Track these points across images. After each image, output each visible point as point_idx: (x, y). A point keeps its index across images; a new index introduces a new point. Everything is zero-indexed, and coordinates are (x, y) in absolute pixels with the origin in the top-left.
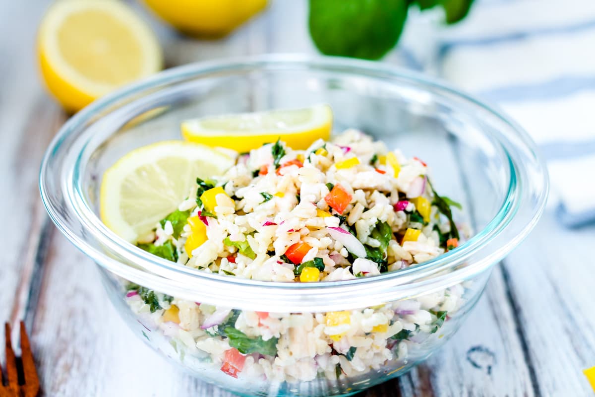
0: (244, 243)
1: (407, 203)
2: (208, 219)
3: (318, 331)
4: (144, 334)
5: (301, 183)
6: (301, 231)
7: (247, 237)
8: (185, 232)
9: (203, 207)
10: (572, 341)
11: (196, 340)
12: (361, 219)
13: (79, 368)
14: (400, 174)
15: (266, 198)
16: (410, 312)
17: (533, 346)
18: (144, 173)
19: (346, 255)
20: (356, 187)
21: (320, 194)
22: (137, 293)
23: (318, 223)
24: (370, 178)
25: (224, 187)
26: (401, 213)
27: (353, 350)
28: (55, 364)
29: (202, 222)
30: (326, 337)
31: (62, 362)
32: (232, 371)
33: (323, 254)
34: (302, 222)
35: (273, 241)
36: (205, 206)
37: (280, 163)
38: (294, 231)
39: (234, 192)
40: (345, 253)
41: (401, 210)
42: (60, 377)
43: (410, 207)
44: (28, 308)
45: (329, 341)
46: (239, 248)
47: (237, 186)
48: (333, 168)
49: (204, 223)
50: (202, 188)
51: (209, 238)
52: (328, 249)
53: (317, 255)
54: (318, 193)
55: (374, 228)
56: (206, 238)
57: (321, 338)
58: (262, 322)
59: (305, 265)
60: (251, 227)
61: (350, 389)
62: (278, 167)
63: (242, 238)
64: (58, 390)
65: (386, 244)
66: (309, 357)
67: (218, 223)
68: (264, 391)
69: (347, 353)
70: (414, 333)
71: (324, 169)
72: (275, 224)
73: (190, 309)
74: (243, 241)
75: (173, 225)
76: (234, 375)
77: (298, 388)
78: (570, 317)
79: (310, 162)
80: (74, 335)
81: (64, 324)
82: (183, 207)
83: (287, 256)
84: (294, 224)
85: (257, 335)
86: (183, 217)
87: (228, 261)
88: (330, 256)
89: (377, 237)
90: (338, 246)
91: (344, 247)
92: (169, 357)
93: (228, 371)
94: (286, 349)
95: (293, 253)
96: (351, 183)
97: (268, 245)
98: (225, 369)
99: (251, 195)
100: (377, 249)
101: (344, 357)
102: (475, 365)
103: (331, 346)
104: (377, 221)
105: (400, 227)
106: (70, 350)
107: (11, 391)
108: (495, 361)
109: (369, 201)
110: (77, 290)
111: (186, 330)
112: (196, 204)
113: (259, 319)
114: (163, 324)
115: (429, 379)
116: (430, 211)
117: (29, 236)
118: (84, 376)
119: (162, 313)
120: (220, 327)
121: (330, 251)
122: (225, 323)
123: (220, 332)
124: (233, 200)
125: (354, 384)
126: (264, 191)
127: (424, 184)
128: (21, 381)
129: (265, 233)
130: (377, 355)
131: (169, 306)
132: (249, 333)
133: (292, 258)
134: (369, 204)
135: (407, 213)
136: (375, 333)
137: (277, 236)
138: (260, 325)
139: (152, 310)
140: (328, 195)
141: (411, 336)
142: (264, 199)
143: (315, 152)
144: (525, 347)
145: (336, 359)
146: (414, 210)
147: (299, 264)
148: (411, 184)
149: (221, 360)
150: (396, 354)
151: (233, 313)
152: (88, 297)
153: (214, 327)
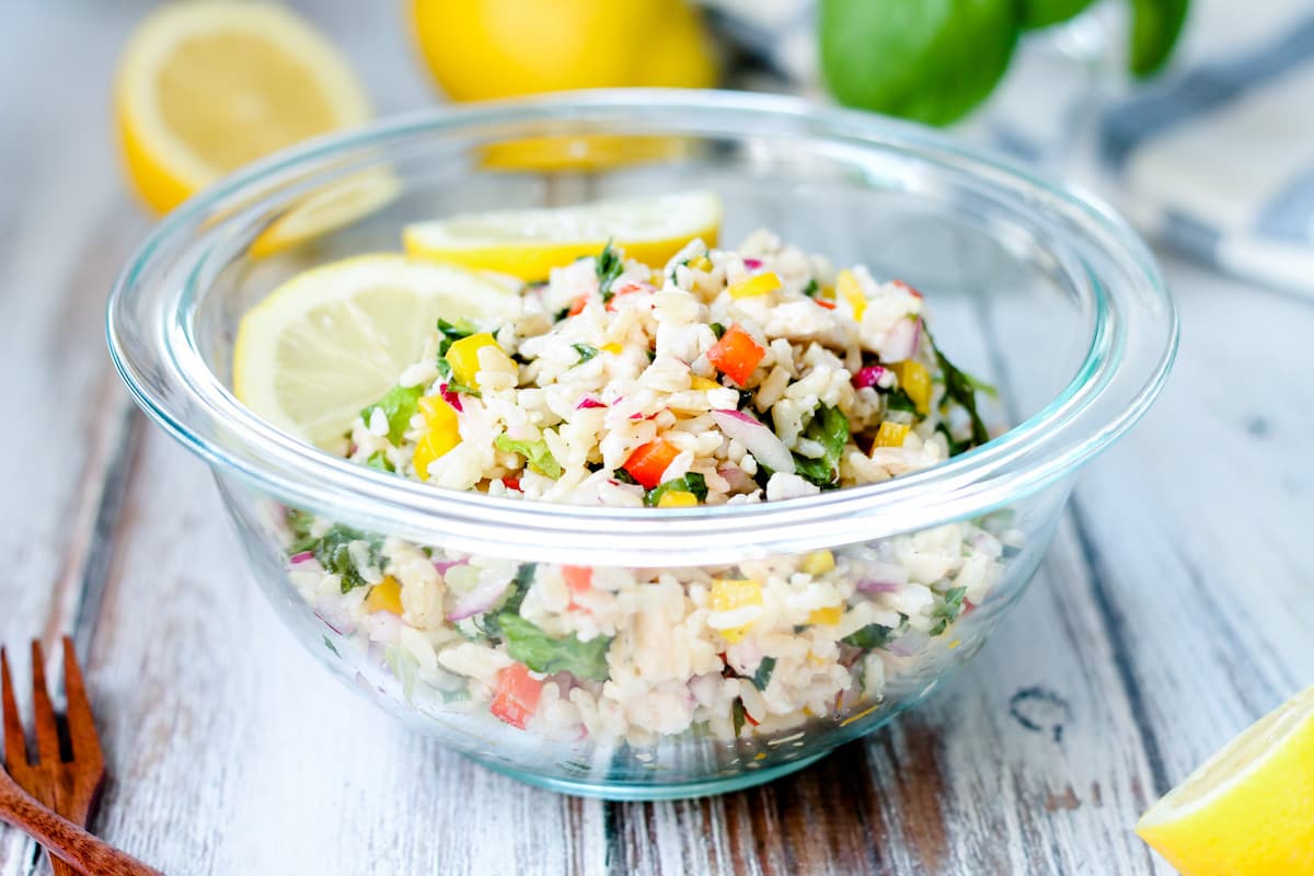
0: (537, 444)
1: (881, 371)
2: (462, 399)
3: (694, 624)
4: (329, 644)
5: (658, 322)
6: (658, 418)
7: (545, 432)
8: (412, 429)
9: (450, 375)
10: (1231, 677)
11: (438, 649)
12: (783, 398)
13: (188, 732)
14: (866, 315)
15: (585, 355)
16: (888, 587)
17: (1150, 687)
18: (327, 321)
19: (753, 470)
20: (774, 335)
21: (698, 346)
22: (312, 556)
23: (693, 401)
24: (802, 316)
25: (495, 335)
26: (869, 391)
27: (768, 664)
28: (138, 725)
29: (449, 406)
30: (710, 635)
31: (151, 722)
32: (513, 713)
33: (704, 466)
34: (661, 399)
35: (599, 441)
36: (455, 372)
37: (612, 290)
38: (644, 418)
39: (516, 347)
40: (750, 466)
41: (867, 385)
42: (147, 751)
43: (886, 379)
44: (80, 620)
45: (717, 645)
46: (528, 456)
47: (523, 336)
48: (724, 296)
49: (452, 407)
50: (449, 341)
51: (463, 436)
52: (714, 457)
53: (691, 467)
54: (692, 343)
55: (813, 419)
56: (458, 440)
57: (701, 637)
58: (579, 599)
59: (666, 487)
60: (553, 414)
61: (762, 756)
62: (608, 298)
63: (534, 435)
64: (144, 775)
65: (837, 451)
66: (676, 679)
67: (485, 407)
68: (582, 761)
69: (757, 672)
70: (897, 633)
71: (707, 299)
72: (603, 406)
73: (426, 583)
74: (536, 441)
75: (388, 416)
76: (519, 723)
77: (653, 751)
78: (1229, 633)
79: (676, 283)
80: (178, 670)
81: (156, 649)
82: (410, 378)
83: (629, 470)
84: (643, 401)
85: (567, 630)
86: (409, 400)
87: (503, 486)
88: (719, 472)
89: (819, 437)
90: (735, 450)
91: (749, 452)
92: (382, 690)
93: (504, 713)
94: (628, 663)
95: (640, 464)
96: (763, 327)
97: (589, 448)
98: (498, 710)
99: (550, 351)
100: (818, 461)
101: (748, 683)
102: (1027, 724)
103: (723, 656)
104: (817, 402)
105: (866, 422)
106: (170, 699)
107: (45, 774)
108: (1070, 717)
109: (801, 366)
110: (182, 585)
111: (418, 629)
112: (436, 372)
113: (571, 594)
114: (367, 617)
115: (930, 753)
116: (929, 392)
117: (80, 483)
118: (200, 750)
119: (365, 593)
120: (487, 618)
121: (720, 461)
122: (499, 609)
123: (488, 628)
124: (514, 362)
125: (770, 743)
126: (580, 341)
127: (917, 334)
128: (66, 754)
129: (580, 423)
130: (819, 680)
131: (380, 577)
132: (550, 628)
133: (640, 474)
134: (800, 372)
135: (880, 390)
136: (814, 626)
137: (607, 427)
138: (572, 607)
139: (345, 588)
140: (714, 347)
141: (891, 639)
142: (579, 357)
143: (685, 264)
144: (1133, 689)
145: (733, 688)
146: (896, 385)
147: (655, 487)
148: (890, 333)
149: (491, 688)
150: (860, 680)
151: (515, 587)
152: (206, 597)
153: (476, 616)
